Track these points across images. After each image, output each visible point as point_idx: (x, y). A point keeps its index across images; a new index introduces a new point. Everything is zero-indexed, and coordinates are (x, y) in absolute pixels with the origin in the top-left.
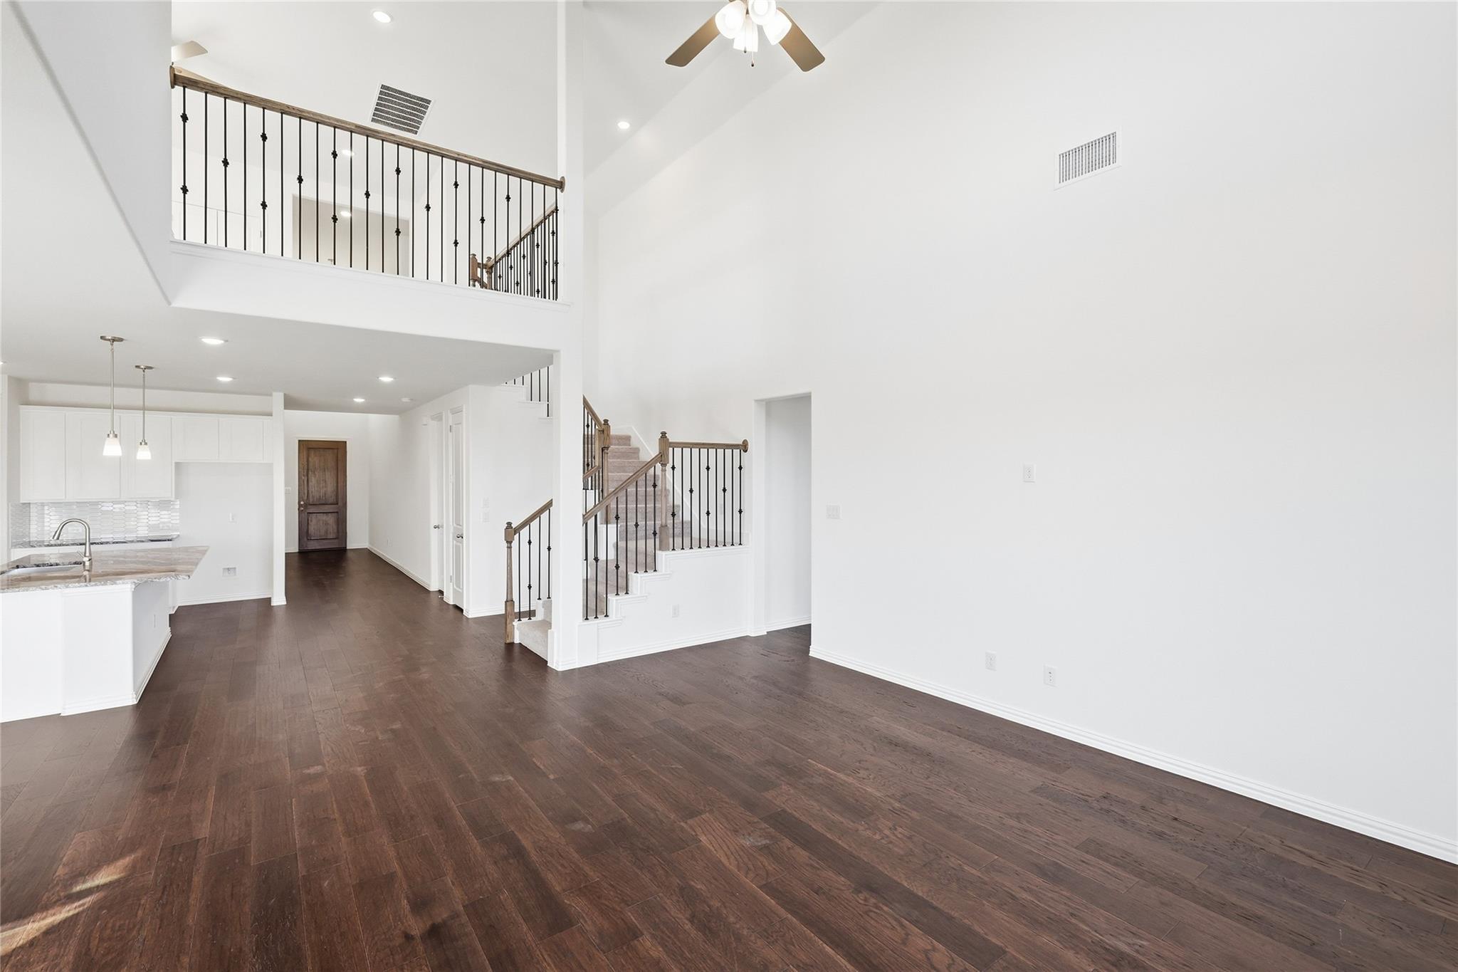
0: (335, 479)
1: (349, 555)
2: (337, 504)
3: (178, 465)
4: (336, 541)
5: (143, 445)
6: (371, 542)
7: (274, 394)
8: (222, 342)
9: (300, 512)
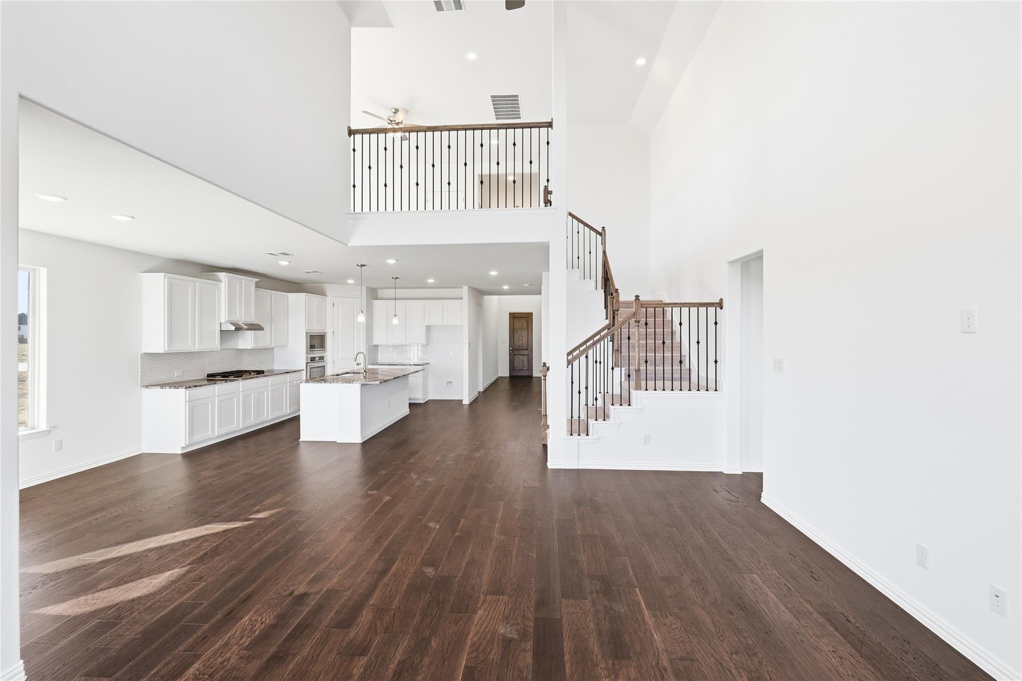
0: (527, 335)
1: (534, 380)
2: (528, 350)
3: (428, 327)
4: (527, 371)
7: (464, 287)
8: (395, 261)
9: (510, 354)
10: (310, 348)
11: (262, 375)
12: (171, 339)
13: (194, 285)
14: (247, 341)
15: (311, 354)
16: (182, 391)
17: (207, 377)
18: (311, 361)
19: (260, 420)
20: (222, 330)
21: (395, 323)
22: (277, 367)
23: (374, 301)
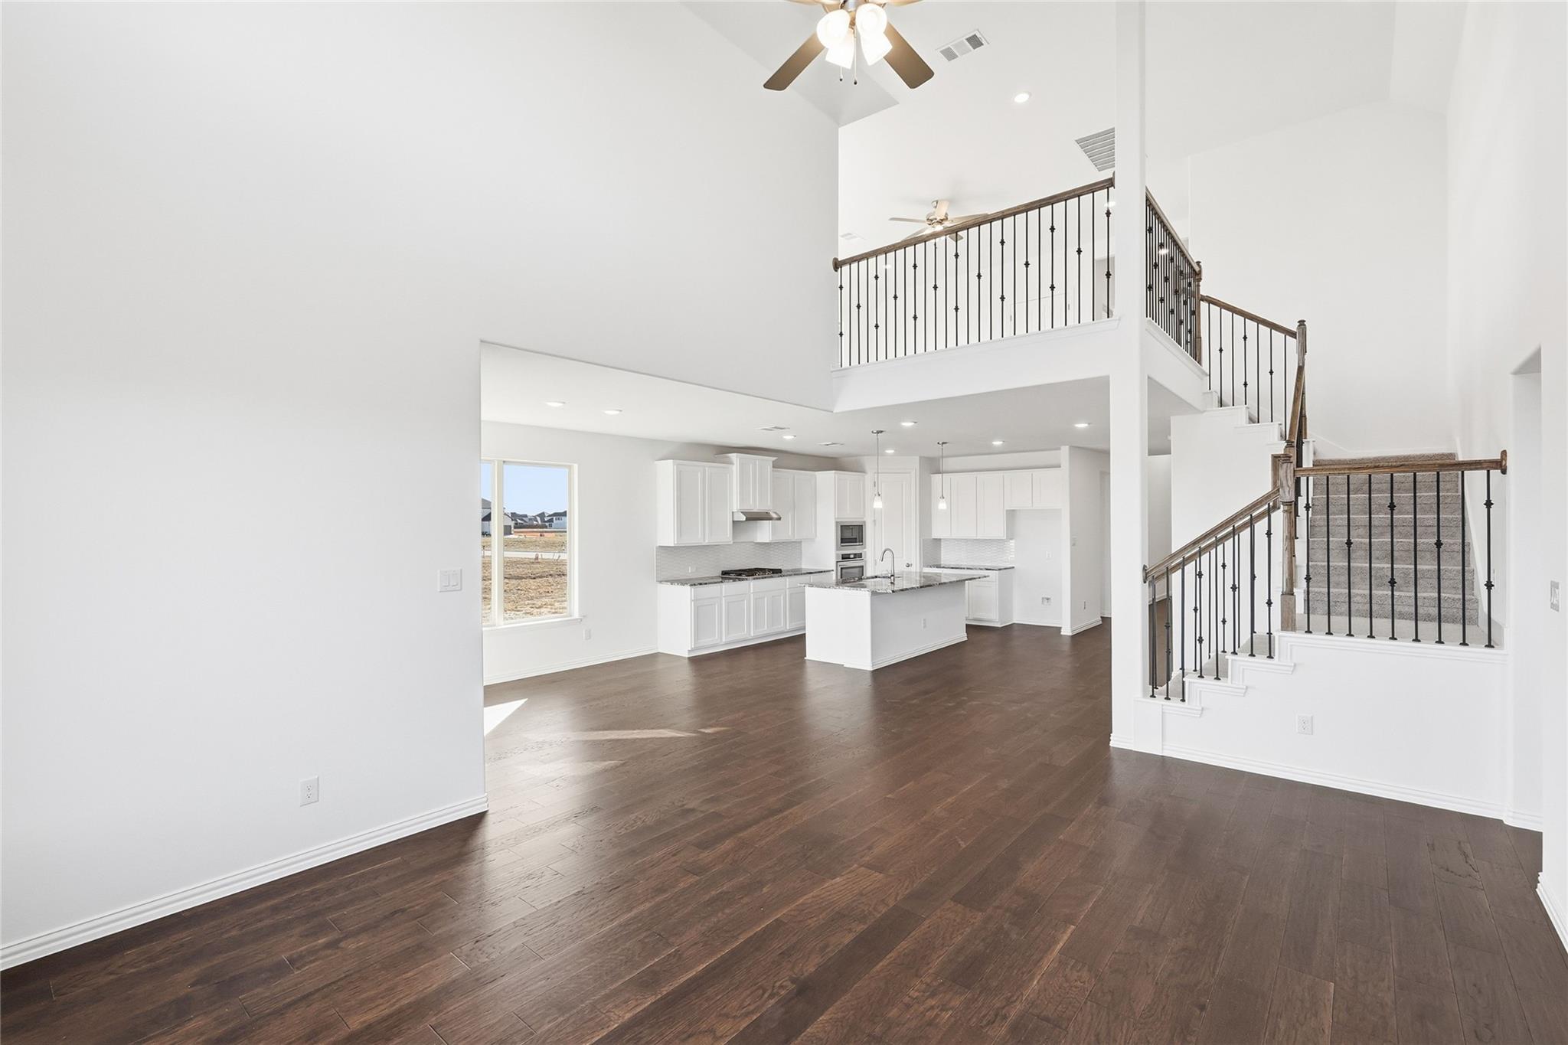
10: (842, 542)
11: (778, 574)
12: (680, 531)
13: (702, 471)
14: (764, 533)
15: (841, 550)
16: (687, 588)
17: (722, 574)
18: (843, 558)
19: (775, 629)
20: (735, 519)
21: (942, 508)
22: (805, 566)
23: (932, 475)
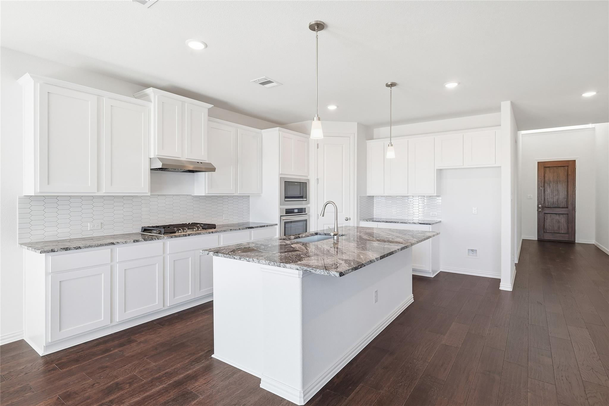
0: (566, 190)
1: (578, 248)
2: (567, 208)
3: (440, 172)
4: (567, 235)
5: (390, 147)
6: (598, 238)
9: (539, 213)
10: (286, 199)
11: (213, 230)
14: (201, 185)
17: (143, 232)
18: (287, 213)
20: (152, 167)
23: (367, 141)
